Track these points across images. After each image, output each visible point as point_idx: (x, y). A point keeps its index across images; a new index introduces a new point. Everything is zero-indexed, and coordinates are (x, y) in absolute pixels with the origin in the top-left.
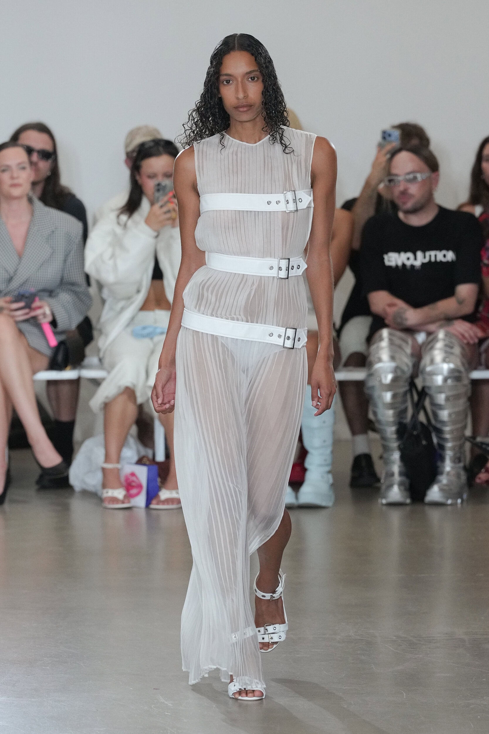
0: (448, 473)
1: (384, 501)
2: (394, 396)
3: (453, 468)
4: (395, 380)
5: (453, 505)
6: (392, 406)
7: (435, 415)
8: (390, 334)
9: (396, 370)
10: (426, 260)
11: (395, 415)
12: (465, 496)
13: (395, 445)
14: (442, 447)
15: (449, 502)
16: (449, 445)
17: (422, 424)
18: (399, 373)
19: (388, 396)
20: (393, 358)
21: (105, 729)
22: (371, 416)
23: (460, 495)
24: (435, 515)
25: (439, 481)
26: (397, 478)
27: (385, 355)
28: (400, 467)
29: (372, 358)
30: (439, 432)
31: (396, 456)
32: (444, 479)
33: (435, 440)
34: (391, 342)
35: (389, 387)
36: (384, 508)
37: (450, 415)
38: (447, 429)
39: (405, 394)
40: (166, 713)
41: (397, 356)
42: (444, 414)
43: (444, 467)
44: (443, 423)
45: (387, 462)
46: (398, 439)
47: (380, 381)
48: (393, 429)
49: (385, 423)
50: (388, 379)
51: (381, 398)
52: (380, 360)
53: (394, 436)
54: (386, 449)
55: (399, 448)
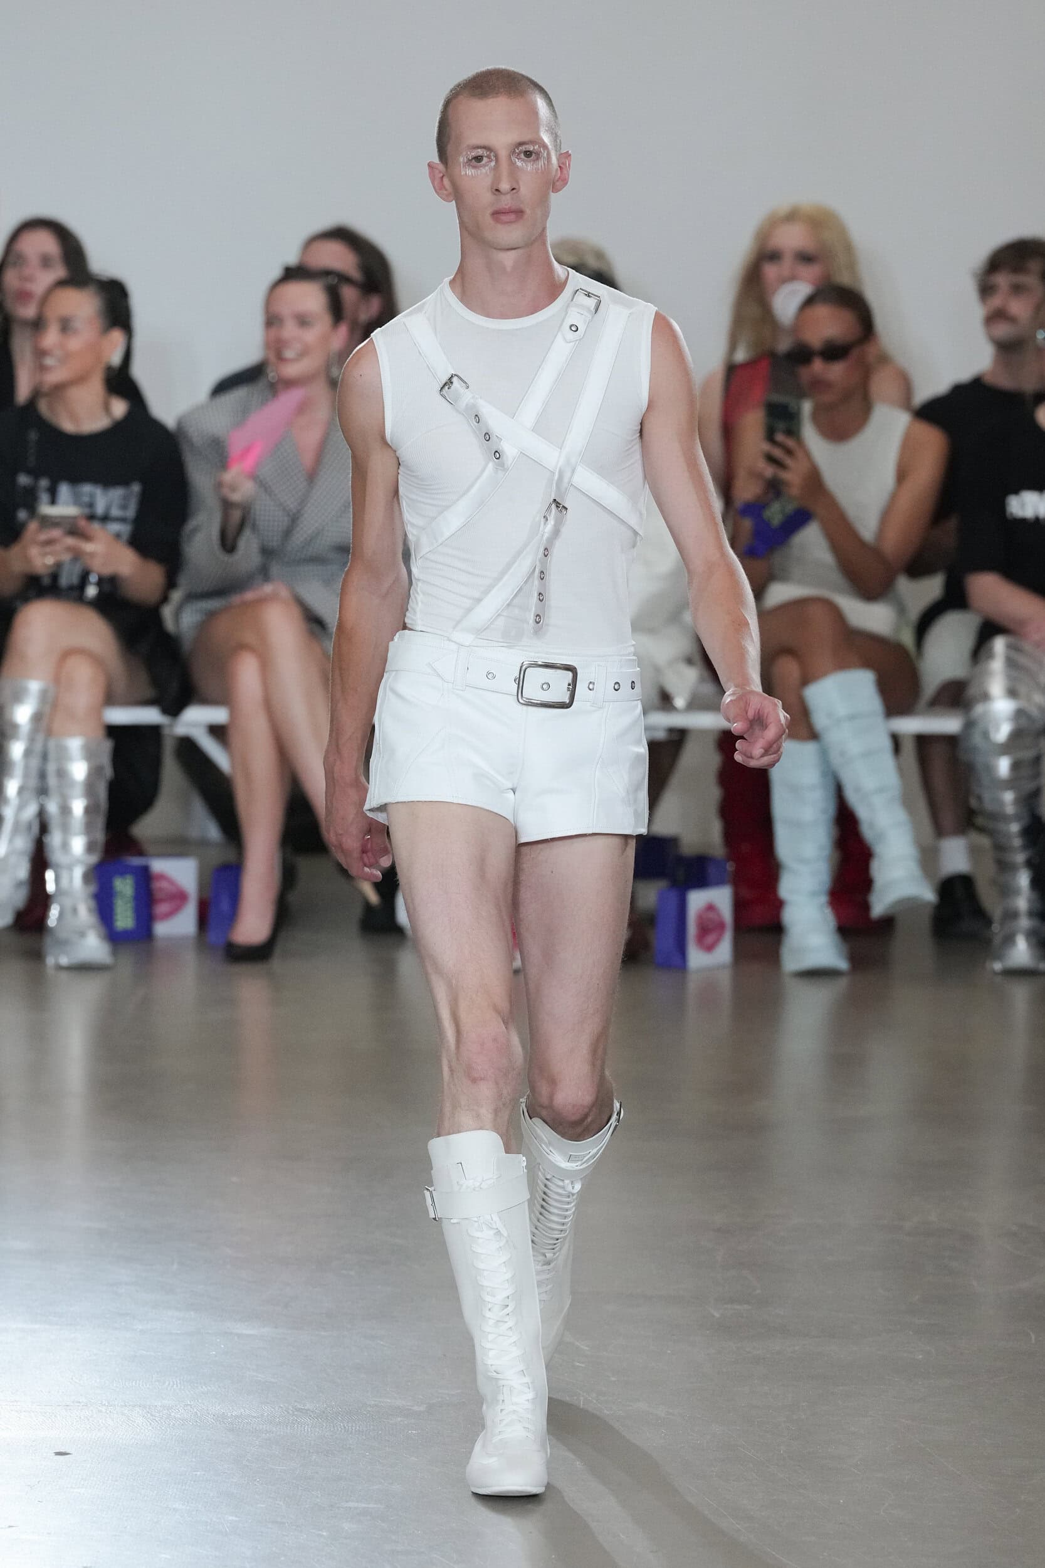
1: (998, 966)
2: (1015, 766)
4: (1016, 735)
6: (1010, 784)
8: (1009, 647)
9: (1019, 714)
11: (1017, 801)
13: (1020, 858)
18: (1024, 722)
19: (1003, 766)
20: (1012, 693)
21: (459, 1391)
22: (973, 803)
26: (1024, 921)
27: (996, 685)
28: (1029, 901)
29: (972, 691)
31: (1023, 880)
34: (1011, 663)
35: (1006, 748)
36: (999, 979)
39: (1036, 761)
40: (578, 1364)
41: (1022, 689)
45: (1006, 889)
46: (1025, 847)
47: (986, 735)
48: (1015, 828)
49: (998, 816)
50: (1002, 732)
51: (990, 769)
52: (986, 697)
53: (1017, 842)
54: (1004, 867)
55: (1029, 864)
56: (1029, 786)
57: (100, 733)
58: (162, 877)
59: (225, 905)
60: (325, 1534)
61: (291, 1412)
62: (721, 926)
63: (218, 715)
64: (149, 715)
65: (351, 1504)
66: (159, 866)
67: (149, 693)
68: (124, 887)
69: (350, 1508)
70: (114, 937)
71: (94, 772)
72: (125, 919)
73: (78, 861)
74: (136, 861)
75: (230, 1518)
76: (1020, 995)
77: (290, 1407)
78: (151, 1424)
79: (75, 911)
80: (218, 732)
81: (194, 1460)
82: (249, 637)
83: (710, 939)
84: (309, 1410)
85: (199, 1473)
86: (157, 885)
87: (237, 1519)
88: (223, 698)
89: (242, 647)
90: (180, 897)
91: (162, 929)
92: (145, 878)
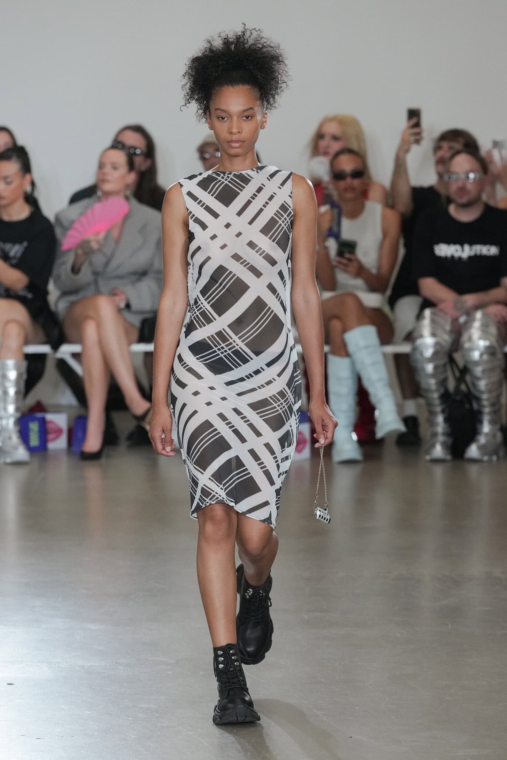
0: (486, 434)
1: (428, 457)
2: (435, 368)
3: (490, 430)
4: (436, 354)
5: (490, 461)
6: (434, 376)
7: (474, 385)
8: (433, 314)
9: (437, 344)
10: (472, 253)
11: (437, 384)
12: (501, 453)
13: (439, 409)
14: (480, 413)
15: (486, 458)
16: (487, 410)
17: (463, 392)
19: (430, 368)
20: (433, 335)
23: (496, 452)
24: (473, 470)
25: (478, 441)
26: (441, 438)
27: (426, 331)
28: (443, 428)
29: (415, 334)
30: (478, 399)
31: (440, 419)
32: (482, 440)
33: (475, 406)
34: (433, 321)
35: (431, 360)
37: (486, 385)
38: (485, 396)
39: (445, 365)
41: (438, 333)
42: (482, 384)
43: (481, 429)
44: (481, 392)
45: (432, 423)
46: (441, 404)
47: (422, 354)
48: (436, 395)
49: (428, 391)
50: (429, 353)
51: (423, 369)
52: (421, 336)
53: (437, 402)
54: (432, 414)
55: (443, 411)
56: (442, 377)
57: (22, 357)
58: (51, 422)
59: (80, 435)
60: (130, 719)
61: (114, 664)
62: (305, 441)
63: (76, 348)
64: (45, 349)
65: (142, 706)
66: (49, 417)
67: (44, 339)
68: (34, 427)
69: (142, 707)
70: (31, 450)
71: (19, 376)
72: (34, 441)
73: (12, 416)
74: (39, 415)
75: (88, 712)
76: (439, 471)
77: (114, 662)
78: (51, 670)
79: (10, 438)
80: (76, 356)
81: (70, 686)
82: (91, 313)
83: (300, 447)
84: (122, 663)
85: (73, 692)
86: (50, 426)
87: (90, 713)
88: (79, 340)
89: (88, 317)
90: (59, 431)
91: (51, 446)
92: (43, 423)
